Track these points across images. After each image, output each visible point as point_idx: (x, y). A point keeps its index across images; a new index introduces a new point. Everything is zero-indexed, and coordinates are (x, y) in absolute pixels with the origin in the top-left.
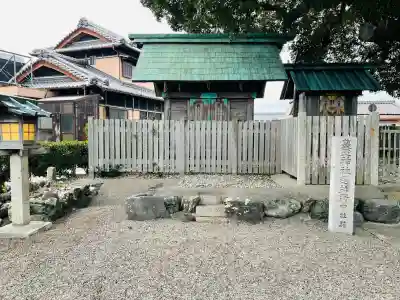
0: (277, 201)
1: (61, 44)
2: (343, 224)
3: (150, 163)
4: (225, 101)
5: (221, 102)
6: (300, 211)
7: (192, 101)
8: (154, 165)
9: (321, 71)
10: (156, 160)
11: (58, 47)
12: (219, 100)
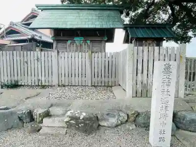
0: (108, 114)
1: (23, 20)
2: (162, 139)
3: (36, 79)
4: (89, 42)
5: (86, 42)
6: (127, 121)
7: (69, 42)
8: (39, 80)
9: (144, 28)
10: (40, 78)
11: (22, 21)
12: (85, 41)
